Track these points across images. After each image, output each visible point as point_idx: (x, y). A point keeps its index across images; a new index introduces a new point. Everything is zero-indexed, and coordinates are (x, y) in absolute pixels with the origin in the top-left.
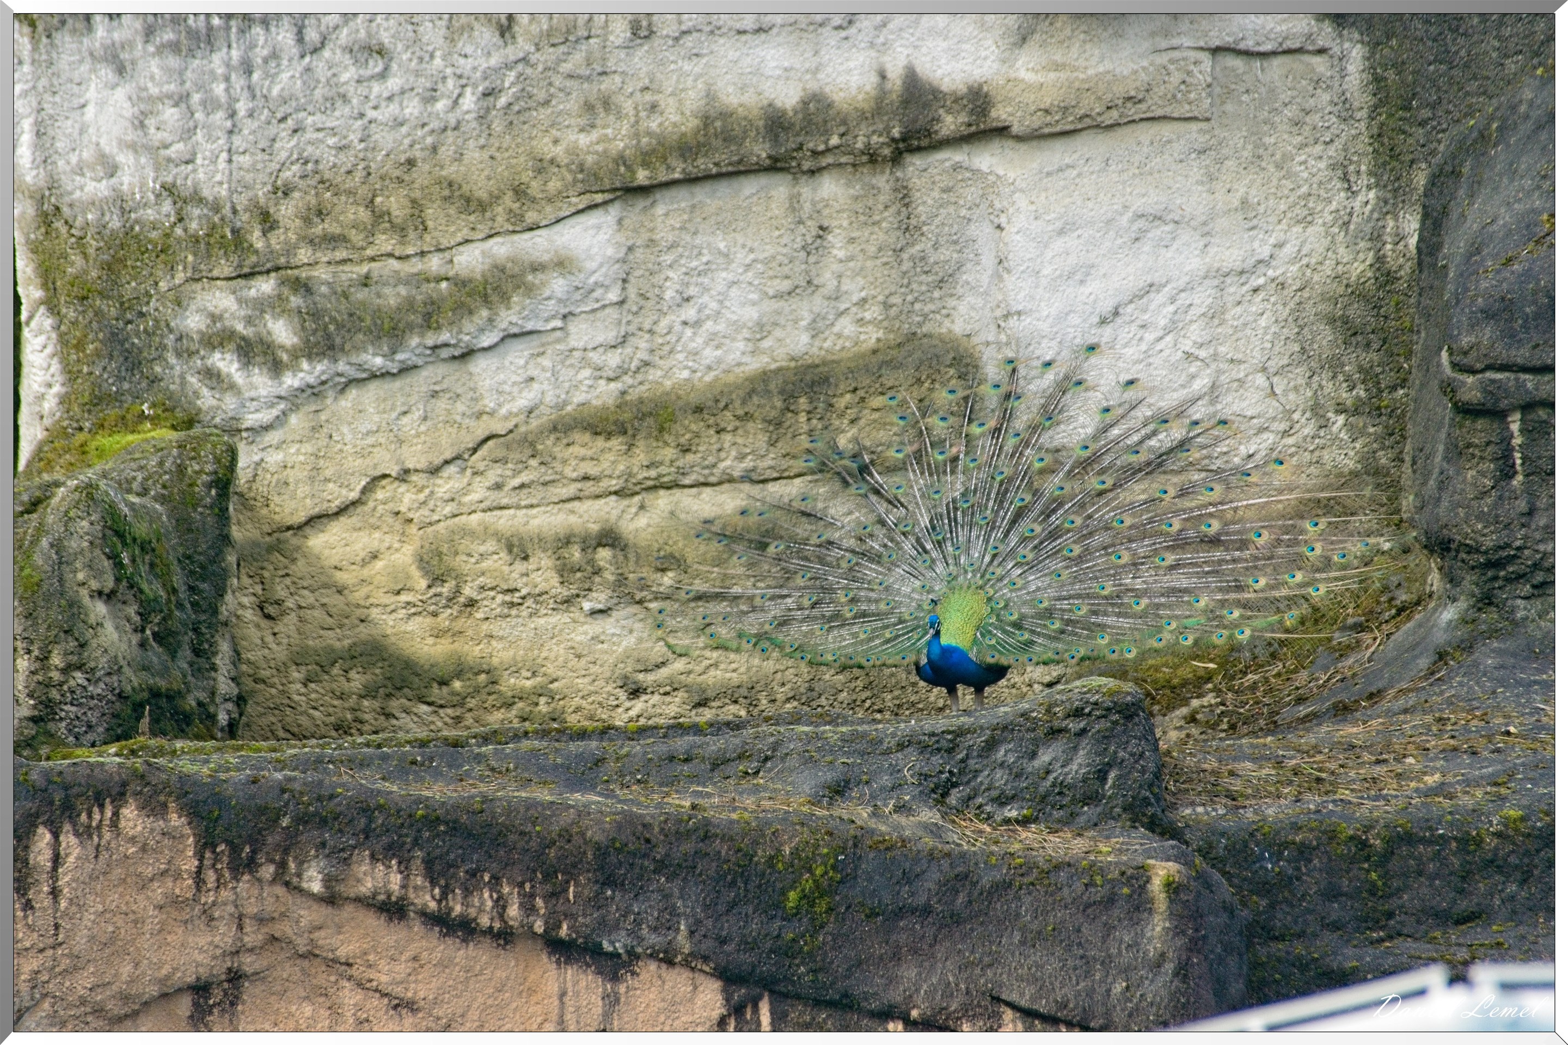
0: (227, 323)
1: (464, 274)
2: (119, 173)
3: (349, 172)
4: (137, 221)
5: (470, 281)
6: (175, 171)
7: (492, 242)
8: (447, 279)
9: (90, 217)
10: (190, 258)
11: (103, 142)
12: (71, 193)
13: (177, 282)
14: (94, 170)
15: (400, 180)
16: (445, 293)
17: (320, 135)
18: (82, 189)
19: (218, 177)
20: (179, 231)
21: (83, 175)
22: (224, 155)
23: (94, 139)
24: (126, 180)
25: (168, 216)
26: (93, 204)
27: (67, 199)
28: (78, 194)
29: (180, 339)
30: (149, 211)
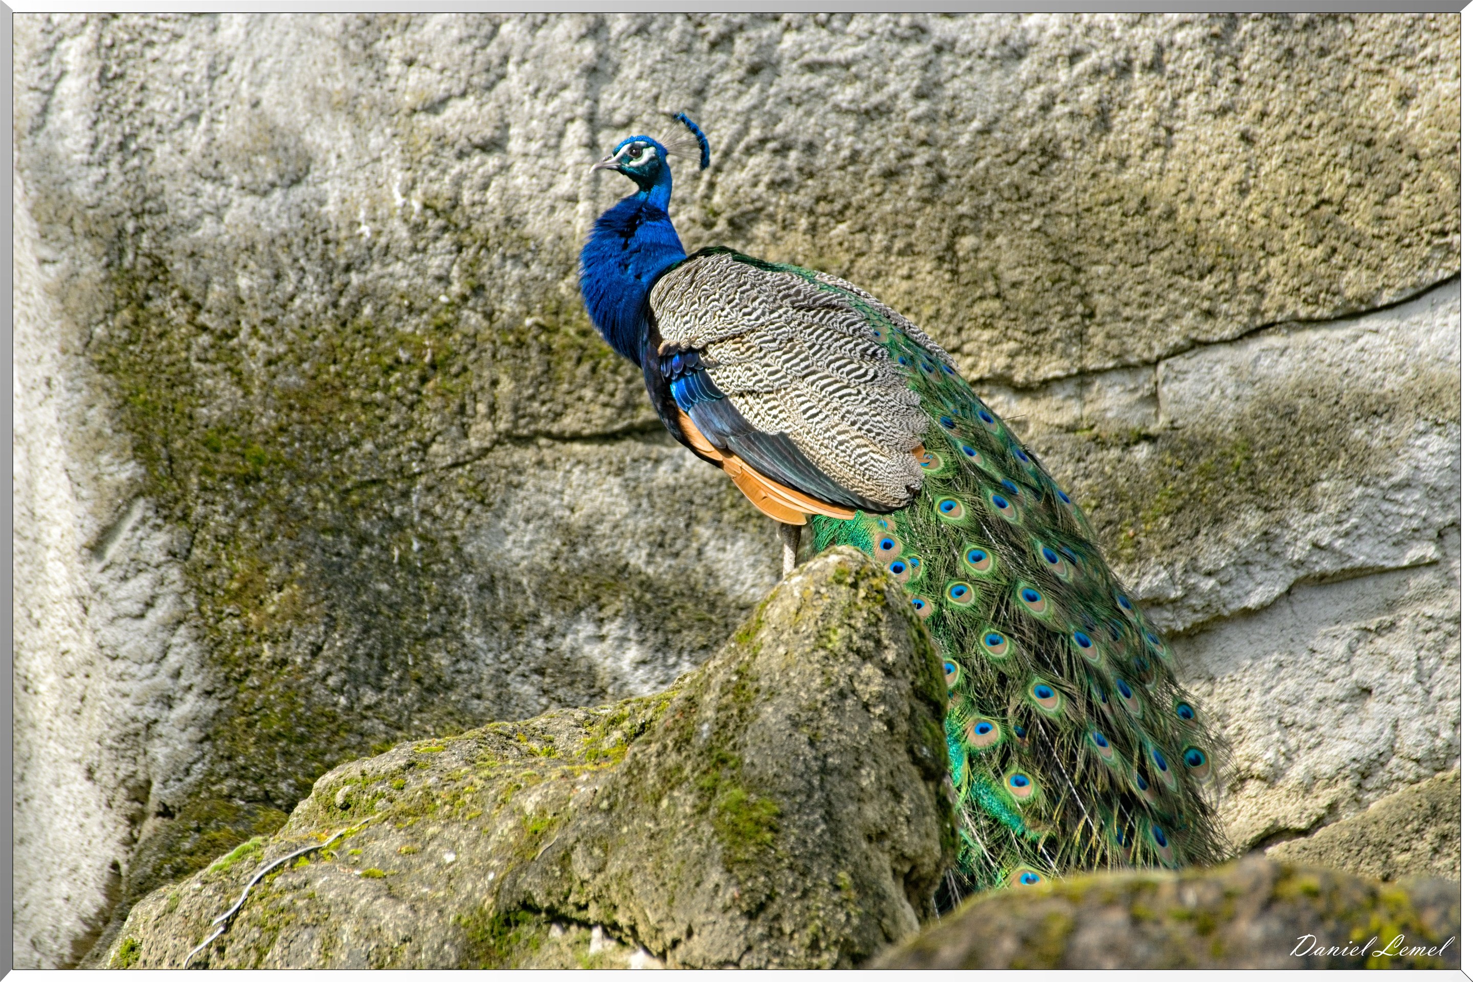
0: (604, 548)
1: (1192, 424)
2: (315, 174)
3: (890, 175)
4: (364, 294)
5: (1210, 441)
6: (457, 168)
7: (1254, 347)
8: (1150, 438)
9: (243, 282)
10: (506, 386)
11: (268, 96)
12: (189, 226)
13: (474, 443)
14: (249, 166)
15: (1021, 194)
16: (1148, 474)
17: (818, 81)
18: (218, 213)
19: (564, 186)
20: (473, 319)
21: (220, 179)
22: (577, 131)
23: (245, 90)
24: (333, 191)
25: (443, 279)
26: (251, 249)
27: (181, 241)
28: (208, 226)
29: (488, 586)
30: (398, 268)
